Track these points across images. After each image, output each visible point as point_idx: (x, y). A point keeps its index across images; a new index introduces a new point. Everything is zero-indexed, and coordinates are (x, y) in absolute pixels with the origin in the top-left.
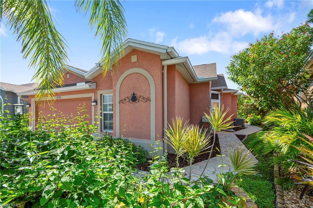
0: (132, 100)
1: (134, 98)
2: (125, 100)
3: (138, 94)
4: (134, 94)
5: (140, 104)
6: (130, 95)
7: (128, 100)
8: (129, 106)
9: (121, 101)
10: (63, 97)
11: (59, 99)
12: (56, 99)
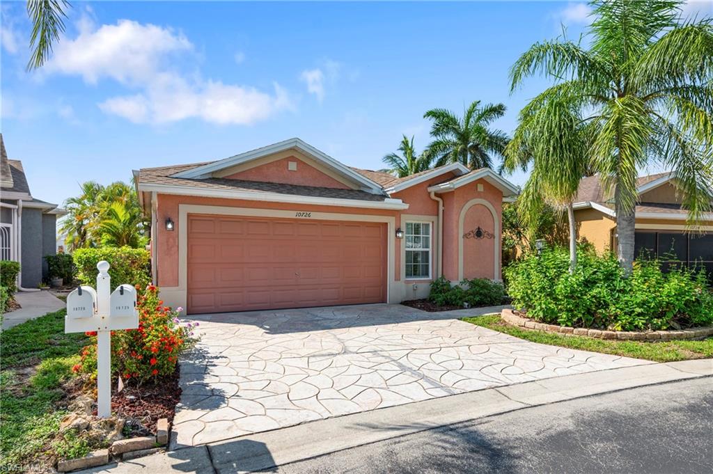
0: (477, 236)
1: (479, 234)
2: (470, 234)
3: (483, 229)
4: (479, 228)
5: (484, 241)
6: (475, 229)
7: (472, 235)
8: (474, 241)
9: (465, 236)
10: (316, 216)
11: (303, 217)
12: (295, 217)
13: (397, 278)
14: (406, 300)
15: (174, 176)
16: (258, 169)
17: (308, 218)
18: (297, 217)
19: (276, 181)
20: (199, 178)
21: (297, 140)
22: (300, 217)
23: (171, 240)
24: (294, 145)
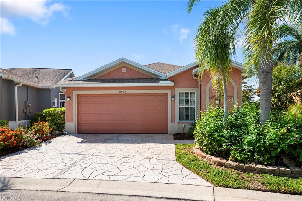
2: (214, 97)
7: (216, 97)
9: (211, 98)
10: (128, 92)
11: (123, 93)
12: (119, 93)
13: (173, 121)
14: (178, 133)
15: (74, 80)
16: (109, 73)
17: (125, 93)
18: (120, 93)
19: (116, 77)
20: (83, 80)
21: (122, 59)
22: (121, 93)
23: (70, 105)
24: (122, 60)
